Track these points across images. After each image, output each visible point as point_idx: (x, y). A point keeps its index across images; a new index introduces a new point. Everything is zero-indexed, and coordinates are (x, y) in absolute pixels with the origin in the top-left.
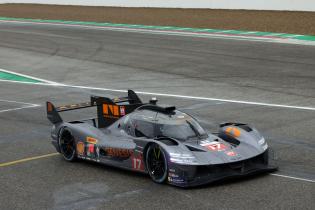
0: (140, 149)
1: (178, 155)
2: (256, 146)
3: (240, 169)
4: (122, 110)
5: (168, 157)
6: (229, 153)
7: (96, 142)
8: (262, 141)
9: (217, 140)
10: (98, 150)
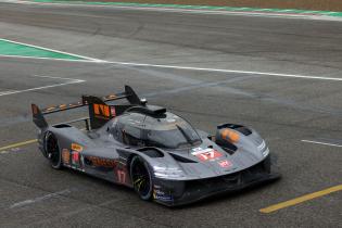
0: (123, 161)
1: (163, 169)
2: (255, 152)
3: (236, 181)
4: (113, 111)
5: (152, 171)
6: (223, 164)
7: (81, 150)
8: (263, 145)
9: (211, 147)
10: (82, 159)
